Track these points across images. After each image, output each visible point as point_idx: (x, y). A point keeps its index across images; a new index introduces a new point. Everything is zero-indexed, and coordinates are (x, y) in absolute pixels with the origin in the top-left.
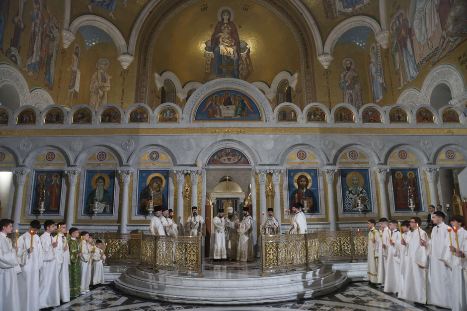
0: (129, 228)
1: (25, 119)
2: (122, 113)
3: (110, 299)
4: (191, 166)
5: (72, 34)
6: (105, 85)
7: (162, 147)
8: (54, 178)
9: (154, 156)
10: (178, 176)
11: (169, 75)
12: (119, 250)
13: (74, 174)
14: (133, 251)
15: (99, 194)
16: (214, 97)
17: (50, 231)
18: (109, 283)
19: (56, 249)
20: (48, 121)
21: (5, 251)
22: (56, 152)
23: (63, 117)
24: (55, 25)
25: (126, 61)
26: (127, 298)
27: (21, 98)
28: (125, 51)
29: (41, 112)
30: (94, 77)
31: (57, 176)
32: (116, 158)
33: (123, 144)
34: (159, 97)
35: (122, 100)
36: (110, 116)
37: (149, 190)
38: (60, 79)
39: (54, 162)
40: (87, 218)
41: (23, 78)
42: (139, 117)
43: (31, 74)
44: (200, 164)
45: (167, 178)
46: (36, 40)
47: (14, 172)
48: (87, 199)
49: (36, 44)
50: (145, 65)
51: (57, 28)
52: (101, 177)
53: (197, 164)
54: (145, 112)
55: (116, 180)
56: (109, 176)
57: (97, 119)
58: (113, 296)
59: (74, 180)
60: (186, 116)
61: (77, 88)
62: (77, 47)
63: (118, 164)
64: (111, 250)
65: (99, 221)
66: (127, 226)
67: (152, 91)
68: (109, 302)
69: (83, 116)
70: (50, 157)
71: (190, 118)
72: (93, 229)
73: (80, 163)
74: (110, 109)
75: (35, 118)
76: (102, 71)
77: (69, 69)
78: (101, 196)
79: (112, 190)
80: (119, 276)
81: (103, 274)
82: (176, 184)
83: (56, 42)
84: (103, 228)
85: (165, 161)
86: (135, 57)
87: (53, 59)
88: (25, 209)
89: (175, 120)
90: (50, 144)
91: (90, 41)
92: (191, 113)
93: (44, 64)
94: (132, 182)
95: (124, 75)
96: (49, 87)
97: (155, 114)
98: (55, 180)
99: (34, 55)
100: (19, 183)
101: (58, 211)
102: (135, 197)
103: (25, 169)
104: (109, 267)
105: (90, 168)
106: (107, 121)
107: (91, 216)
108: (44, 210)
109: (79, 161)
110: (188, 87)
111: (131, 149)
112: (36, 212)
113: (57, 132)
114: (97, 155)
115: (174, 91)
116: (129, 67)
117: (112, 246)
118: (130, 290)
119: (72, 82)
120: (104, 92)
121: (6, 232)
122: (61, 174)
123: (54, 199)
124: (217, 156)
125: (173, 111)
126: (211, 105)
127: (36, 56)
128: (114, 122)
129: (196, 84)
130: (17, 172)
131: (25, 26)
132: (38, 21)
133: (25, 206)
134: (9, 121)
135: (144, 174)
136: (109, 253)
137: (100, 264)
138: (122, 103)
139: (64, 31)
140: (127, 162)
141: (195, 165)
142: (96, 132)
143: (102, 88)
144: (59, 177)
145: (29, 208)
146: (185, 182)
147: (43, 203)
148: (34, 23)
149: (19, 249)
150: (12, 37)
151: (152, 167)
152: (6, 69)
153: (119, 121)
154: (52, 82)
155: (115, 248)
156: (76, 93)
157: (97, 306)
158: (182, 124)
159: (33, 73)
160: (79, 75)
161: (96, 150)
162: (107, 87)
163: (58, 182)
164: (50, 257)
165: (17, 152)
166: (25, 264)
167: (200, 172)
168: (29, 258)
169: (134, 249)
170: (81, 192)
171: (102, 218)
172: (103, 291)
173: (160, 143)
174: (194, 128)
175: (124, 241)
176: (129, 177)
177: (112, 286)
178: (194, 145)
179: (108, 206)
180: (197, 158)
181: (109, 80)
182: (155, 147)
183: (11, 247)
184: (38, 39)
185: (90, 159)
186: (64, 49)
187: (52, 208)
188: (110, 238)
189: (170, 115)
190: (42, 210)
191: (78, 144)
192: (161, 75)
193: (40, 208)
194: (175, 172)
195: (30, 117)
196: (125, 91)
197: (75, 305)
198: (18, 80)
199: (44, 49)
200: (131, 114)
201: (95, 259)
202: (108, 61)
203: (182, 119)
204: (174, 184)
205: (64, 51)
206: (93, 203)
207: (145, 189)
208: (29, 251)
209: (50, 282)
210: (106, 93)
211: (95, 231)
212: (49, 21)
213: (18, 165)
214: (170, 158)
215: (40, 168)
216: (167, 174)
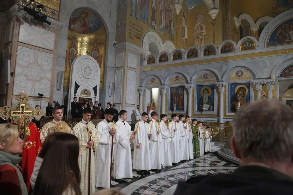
0: (224, 120)
1: (162, 59)
2: (216, 48)
3: (216, 162)
4: (267, 78)
5: (180, 5)
6: (203, 31)
7: (245, 67)
8: (180, 91)
9: (239, 74)
10: (257, 86)
11: (245, 16)
12: (219, 133)
13: (191, 88)
14: (228, 134)
15: (206, 99)
16: (283, 26)
17: (182, 120)
18: (214, 152)
19: (186, 130)
20: (174, 59)
21: (164, 130)
22: (180, 76)
23: (182, 55)
24: (171, 3)
25: (214, 13)
26: (226, 162)
27: (159, 48)
28: (213, 7)
29: (170, 54)
30: (195, 28)
31: (181, 89)
32: (214, 77)
33: (218, 68)
34: (238, 33)
35: (214, 39)
36: (209, 51)
37: (237, 96)
38: (177, 33)
39: (179, 81)
40: (199, 113)
41: (159, 37)
42: (227, 49)
43: (162, 34)
44: (274, 77)
45: (249, 88)
46: (163, 14)
47: (160, 88)
48: (199, 103)
49: (163, 16)
50: (226, 13)
51: (172, 4)
52: (206, 89)
53: (272, 77)
54: (231, 46)
55: (215, 91)
56: (211, 88)
57: (201, 54)
58: (217, 160)
59: (191, 91)
60: (261, 44)
61: (186, 37)
62: (184, 12)
63: (216, 80)
64: (215, 133)
65: (206, 115)
66: (223, 118)
67: (233, 30)
68: (215, 163)
69: (193, 53)
70: (177, 79)
71: (264, 45)
72: (203, 119)
73: (194, 81)
74: (208, 47)
75: (167, 58)
76: (199, 23)
77: (181, 26)
78: (207, 100)
79: (213, 96)
80: (220, 149)
81: (210, 146)
82: (256, 92)
83: (173, 12)
84: (209, 119)
85: (246, 77)
86: (219, 10)
87: (172, 22)
88: (166, 108)
89: (253, 48)
90: (176, 72)
91: (191, 6)
92: (265, 41)
93: (168, 26)
94: (225, 91)
95: (214, 23)
96: (172, 39)
97: (238, 46)
98: (180, 92)
99: (163, 23)
100: (163, 94)
101: (183, 109)
102: (228, 100)
103: (165, 86)
104: (214, 142)
105: (199, 84)
106: (207, 54)
107: (201, 112)
108: (176, 108)
109: (193, 80)
110: (259, 22)
111: (224, 70)
112: (172, 109)
113: (180, 64)
114: (202, 76)
115: (249, 27)
116: (216, 17)
117: (215, 130)
118: (227, 158)
119: (183, 34)
120: (202, 36)
121: (164, 121)
122: (183, 88)
123: (180, 102)
124: (288, 70)
125: (251, 42)
126: (281, 33)
127: (164, 23)
128: (211, 55)
129: (266, 19)
130: (161, 88)
131: (157, 8)
132: (162, 3)
133: (166, 106)
134: (155, 61)
135: (232, 86)
136: (213, 134)
137: (208, 140)
138: (214, 41)
139: (176, 4)
140: (222, 79)
141: (270, 78)
142: (201, 62)
143: (201, 34)
144: (182, 90)
145: (168, 107)
146: (262, 90)
147: (175, 105)
148: (160, 5)
149: (170, 129)
150: (152, 16)
151: (238, 81)
152: (151, 34)
153: (214, 54)
154: (173, 36)
155: (217, 132)
156: (186, 39)
157: (209, 164)
158: (258, 50)
159: (163, 33)
160: (186, 29)
161: (202, 73)
162: (204, 32)
163: (182, 93)
164: (184, 134)
165: (160, 77)
166: (173, 137)
167: (274, 82)
168: (175, 134)
169: (229, 133)
170: (195, 98)
171: (208, 113)
172: (211, 156)
173: (243, 64)
174: (268, 52)
175: (222, 128)
176: (223, 88)
177: (216, 154)
178: (268, 64)
179: (211, 106)
180: (271, 73)
181: (204, 28)
182: (239, 68)
183: (166, 128)
184: (164, 13)
185: (199, 79)
186: (177, 15)
187: (180, 107)
188: (214, 126)
189: (249, 45)
190: (175, 108)
191: (191, 70)
192: (238, 17)
193: (174, 107)
194: (255, 83)
195: (165, 58)
196: (215, 33)
197: (197, 162)
198: (157, 38)
199: (167, 18)
200: (222, 48)
201: (206, 137)
202: (203, 16)
203: (258, 46)
204: (254, 92)
205: (177, 17)
206: (202, 104)
207: (234, 95)
208: (175, 131)
209: (184, 147)
210: (203, 37)
211: (204, 121)
212: (168, 1)
213: (161, 85)
214: (250, 74)
215: (172, 86)
216: (249, 85)
